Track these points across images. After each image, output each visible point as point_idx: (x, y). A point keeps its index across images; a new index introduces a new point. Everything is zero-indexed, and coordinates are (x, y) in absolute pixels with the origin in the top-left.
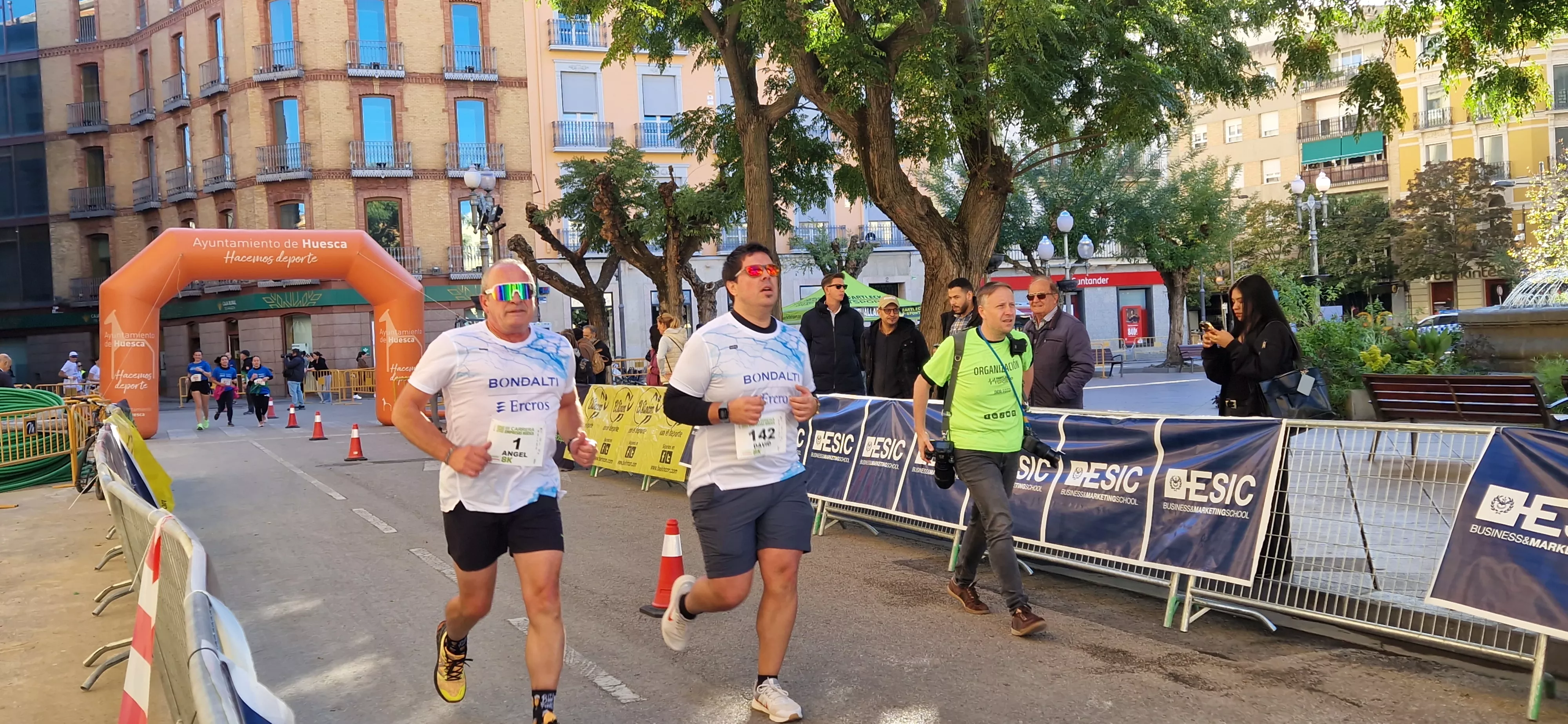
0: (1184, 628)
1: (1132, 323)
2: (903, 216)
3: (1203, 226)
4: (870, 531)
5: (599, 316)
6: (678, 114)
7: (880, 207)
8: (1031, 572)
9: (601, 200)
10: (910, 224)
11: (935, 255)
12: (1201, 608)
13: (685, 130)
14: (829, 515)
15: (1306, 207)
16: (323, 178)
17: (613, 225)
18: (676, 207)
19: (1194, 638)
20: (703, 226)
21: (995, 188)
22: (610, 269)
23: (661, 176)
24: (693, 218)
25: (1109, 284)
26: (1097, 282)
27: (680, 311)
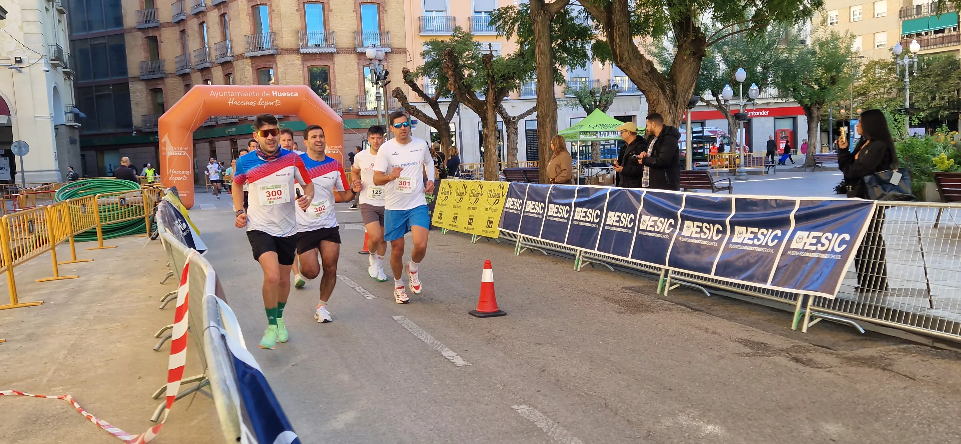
0: (804, 330)
1: (783, 140)
2: (634, 72)
3: (832, 77)
4: (609, 269)
5: (447, 138)
6: (494, 10)
7: (620, 67)
8: (709, 295)
9: (447, 65)
10: (639, 78)
11: (654, 97)
12: (816, 318)
13: (499, 20)
14: (584, 259)
15: (903, 63)
16: (284, 54)
17: (454, 81)
18: (493, 69)
19: (811, 337)
20: (510, 81)
21: (694, 54)
22: (453, 108)
23: (484, 50)
24: (503, 76)
25: (769, 115)
26: (761, 114)
27: (495, 134)
